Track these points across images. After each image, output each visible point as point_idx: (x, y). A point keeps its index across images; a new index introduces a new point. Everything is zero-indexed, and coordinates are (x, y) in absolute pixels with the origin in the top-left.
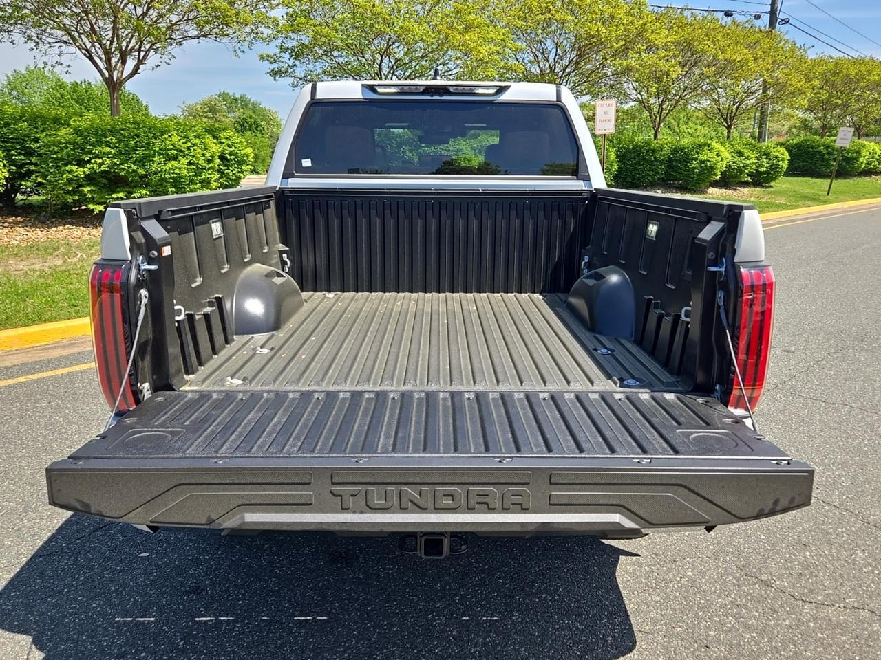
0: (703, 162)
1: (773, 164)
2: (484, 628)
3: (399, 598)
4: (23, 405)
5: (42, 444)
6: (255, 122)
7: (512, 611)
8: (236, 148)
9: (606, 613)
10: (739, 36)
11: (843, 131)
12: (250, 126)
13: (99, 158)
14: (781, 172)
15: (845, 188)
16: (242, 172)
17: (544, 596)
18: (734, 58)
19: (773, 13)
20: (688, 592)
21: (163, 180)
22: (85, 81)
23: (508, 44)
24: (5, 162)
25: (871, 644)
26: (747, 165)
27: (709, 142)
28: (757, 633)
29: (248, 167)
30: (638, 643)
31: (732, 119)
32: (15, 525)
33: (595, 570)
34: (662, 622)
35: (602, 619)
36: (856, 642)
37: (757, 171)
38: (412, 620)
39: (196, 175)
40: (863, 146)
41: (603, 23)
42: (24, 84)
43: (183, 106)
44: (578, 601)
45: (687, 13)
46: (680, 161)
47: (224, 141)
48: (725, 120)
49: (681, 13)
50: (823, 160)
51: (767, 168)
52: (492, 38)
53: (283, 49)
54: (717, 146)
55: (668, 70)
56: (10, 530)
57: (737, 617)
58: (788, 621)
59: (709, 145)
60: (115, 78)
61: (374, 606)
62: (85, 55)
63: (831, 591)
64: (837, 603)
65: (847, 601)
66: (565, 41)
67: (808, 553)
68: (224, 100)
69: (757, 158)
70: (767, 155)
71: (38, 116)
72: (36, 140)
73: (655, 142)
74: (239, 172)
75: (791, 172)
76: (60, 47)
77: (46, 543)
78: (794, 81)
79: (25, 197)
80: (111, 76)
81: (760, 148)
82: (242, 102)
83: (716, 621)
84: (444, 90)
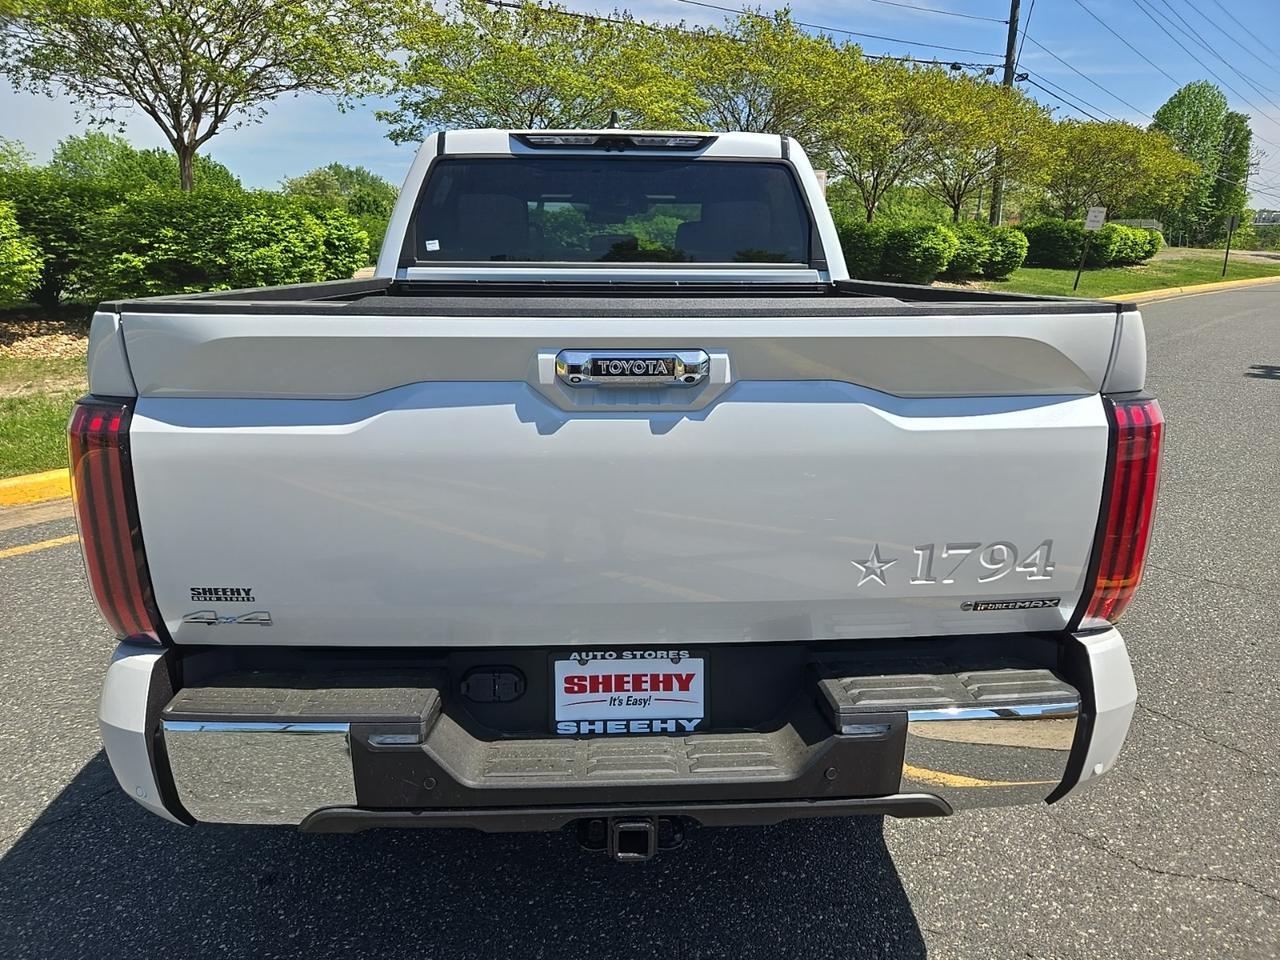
0: (927, 250)
1: (1010, 253)
2: (701, 931)
3: (575, 884)
4: (46, 582)
5: (65, 641)
6: (375, 201)
7: (740, 901)
8: (346, 231)
9: (876, 900)
10: (969, 93)
11: (1094, 212)
12: (369, 207)
13: (165, 244)
14: (1019, 262)
15: (1094, 282)
16: (355, 262)
17: (784, 873)
18: (966, 120)
19: (1009, 66)
20: (987, 861)
21: (249, 272)
22: (158, 149)
23: (690, 100)
24: (39, 249)
25: (1260, 940)
26: (979, 253)
27: (934, 224)
28: (1096, 928)
29: (363, 255)
30: (928, 953)
31: (960, 197)
32: (14, 772)
33: (853, 827)
34: (959, 914)
35: (871, 911)
36: (1237, 938)
37: (990, 260)
38: (596, 921)
39: (294, 266)
40: (1114, 230)
41: (807, 75)
42: (83, 153)
43: (284, 181)
44: (834, 880)
45: (909, 65)
46: (898, 249)
47: (331, 221)
48: (952, 198)
49: (901, 64)
50: (1067, 248)
51: (1002, 257)
52: (670, 92)
53: (405, 106)
54: (944, 230)
55: (888, 135)
56: (6, 780)
57: (1064, 899)
58: (1135, 905)
59: (934, 229)
60: (186, 140)
61: (538, 899)
62: (145, 108)
63: (1185, 852)
64: (1198, 872)
65: (1211, 868)
66: (760, 99)
67: (1143, 792)
68: (336, 174)
69: (991, 245)
70: (1003, 241)
71: (85, 190)
72: (82, 221)
73: (869, 224)
74: (351, 262)
75: (1031, 262)
76: (112, 98)
77: (56, 802)
78: (1036, 150)
79: (71, 296)
80: (181, 138)
81: (995, 232)
82: (359, 176)
83: (1035, 910)
84: (625, 142)
